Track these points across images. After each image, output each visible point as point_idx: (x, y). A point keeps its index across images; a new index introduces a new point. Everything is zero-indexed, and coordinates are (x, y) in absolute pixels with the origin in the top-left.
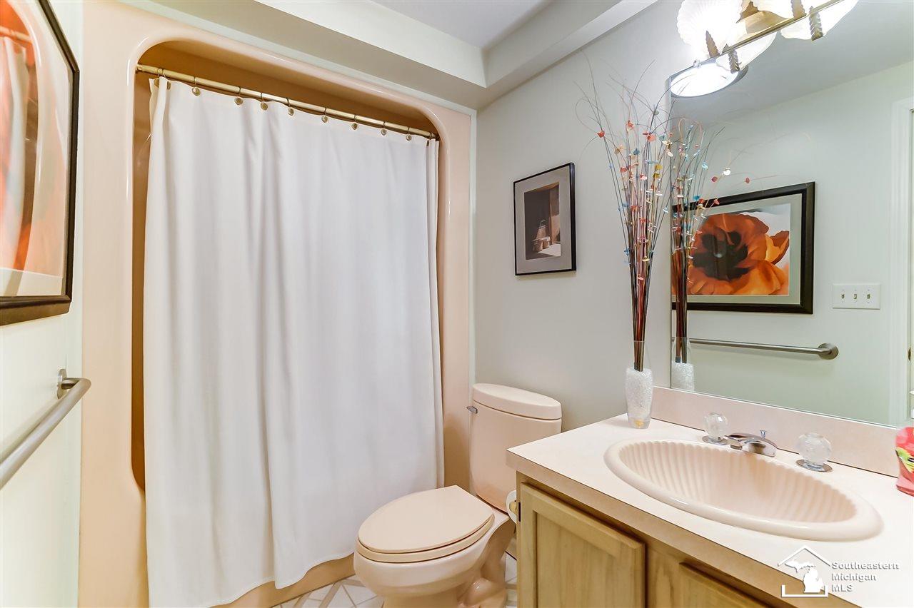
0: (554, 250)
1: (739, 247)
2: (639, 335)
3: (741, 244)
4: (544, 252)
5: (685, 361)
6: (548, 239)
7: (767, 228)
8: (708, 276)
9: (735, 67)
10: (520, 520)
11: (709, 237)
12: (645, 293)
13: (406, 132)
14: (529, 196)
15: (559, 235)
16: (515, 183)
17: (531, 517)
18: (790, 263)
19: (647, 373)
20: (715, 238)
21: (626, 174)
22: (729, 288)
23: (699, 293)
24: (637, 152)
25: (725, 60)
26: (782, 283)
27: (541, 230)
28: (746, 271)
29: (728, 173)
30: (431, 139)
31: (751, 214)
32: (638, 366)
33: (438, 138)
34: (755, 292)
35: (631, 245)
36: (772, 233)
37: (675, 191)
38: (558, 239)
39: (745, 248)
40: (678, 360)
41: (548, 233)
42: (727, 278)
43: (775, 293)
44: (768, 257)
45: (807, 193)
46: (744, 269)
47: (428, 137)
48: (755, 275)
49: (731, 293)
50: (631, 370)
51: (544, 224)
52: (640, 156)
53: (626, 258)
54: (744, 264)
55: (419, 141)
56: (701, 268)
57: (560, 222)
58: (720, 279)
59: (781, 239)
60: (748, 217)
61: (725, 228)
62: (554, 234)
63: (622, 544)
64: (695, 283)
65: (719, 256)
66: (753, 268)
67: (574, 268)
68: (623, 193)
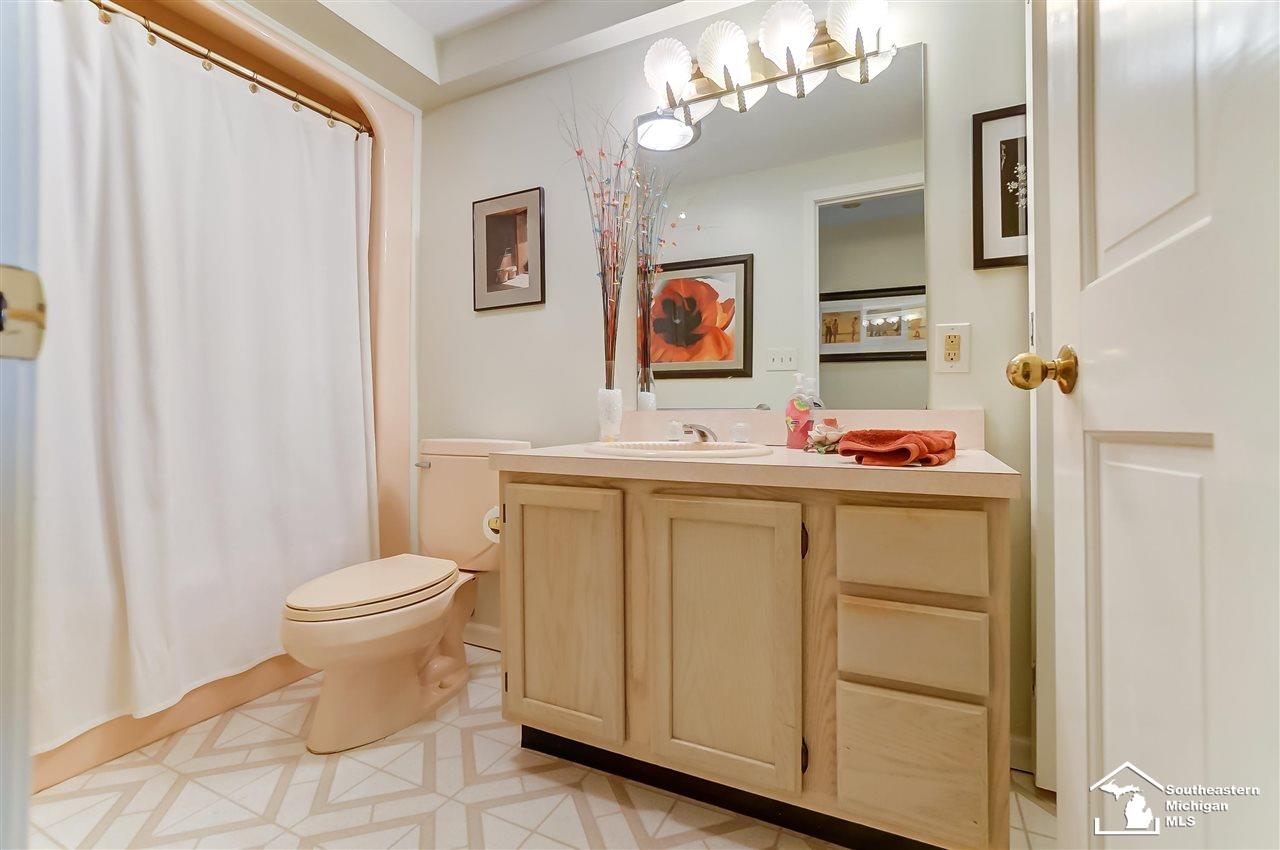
0: (521, 281)
1: (694, 313)
2: (610, 356)
3: (697, 309)
4: (509, 283)
5: (648, 391)
6: (515, 269)
7: (717, 295)
8: (667, 342)
9: (688, 121)
10: (504, 521)
11: (669, 300)
12: (615, 316)
13: (328, 116)
14: (493, 221)
15: (527, 264)
16: (474, 203)
17: (518, 510)
18: (735, 330)
19: (616, 392)
20: (674, 304)
21: (599, 200)
22: (686, 354)
23: (659, 361)
24: (609, 181)
25: (679, 113)
26: (730, 348)
27: (507, 259)
28: (700, 337)
29: (683, 216)
30: (361, 132)
31: (705, 281)
32: (609, 385)
33: (371, 133)
34: (708, 361)
35: (604, 268)
36: (721, 300)
37: (641, 227)
38: (526, 268)
39: (700, 314)
40: (642, 390)
41: (515, 261)
42: (684, 343)
43: (724, 358)
44: (719, 324)
45: (747, 262)
46: (698, 335)
47: (357, 129)
48: (708, 340)
49: (688, 360)
50: (603, 390)
51: (509, 251)
52: (612, 183)
53: (599, 280)
54: (699, 331)
55: (346, 129)
56: (662, 335)
57: (528, 249)
58: (677, 346)
59: (728, 305)
60: (702, 283)
61: (684, 294)
62: (522, 263)
63: (605, 496)
64: (656, 350)
65: (678, 321)
66: (707, 333)
67: (543, 301)
68: (596, 219)
